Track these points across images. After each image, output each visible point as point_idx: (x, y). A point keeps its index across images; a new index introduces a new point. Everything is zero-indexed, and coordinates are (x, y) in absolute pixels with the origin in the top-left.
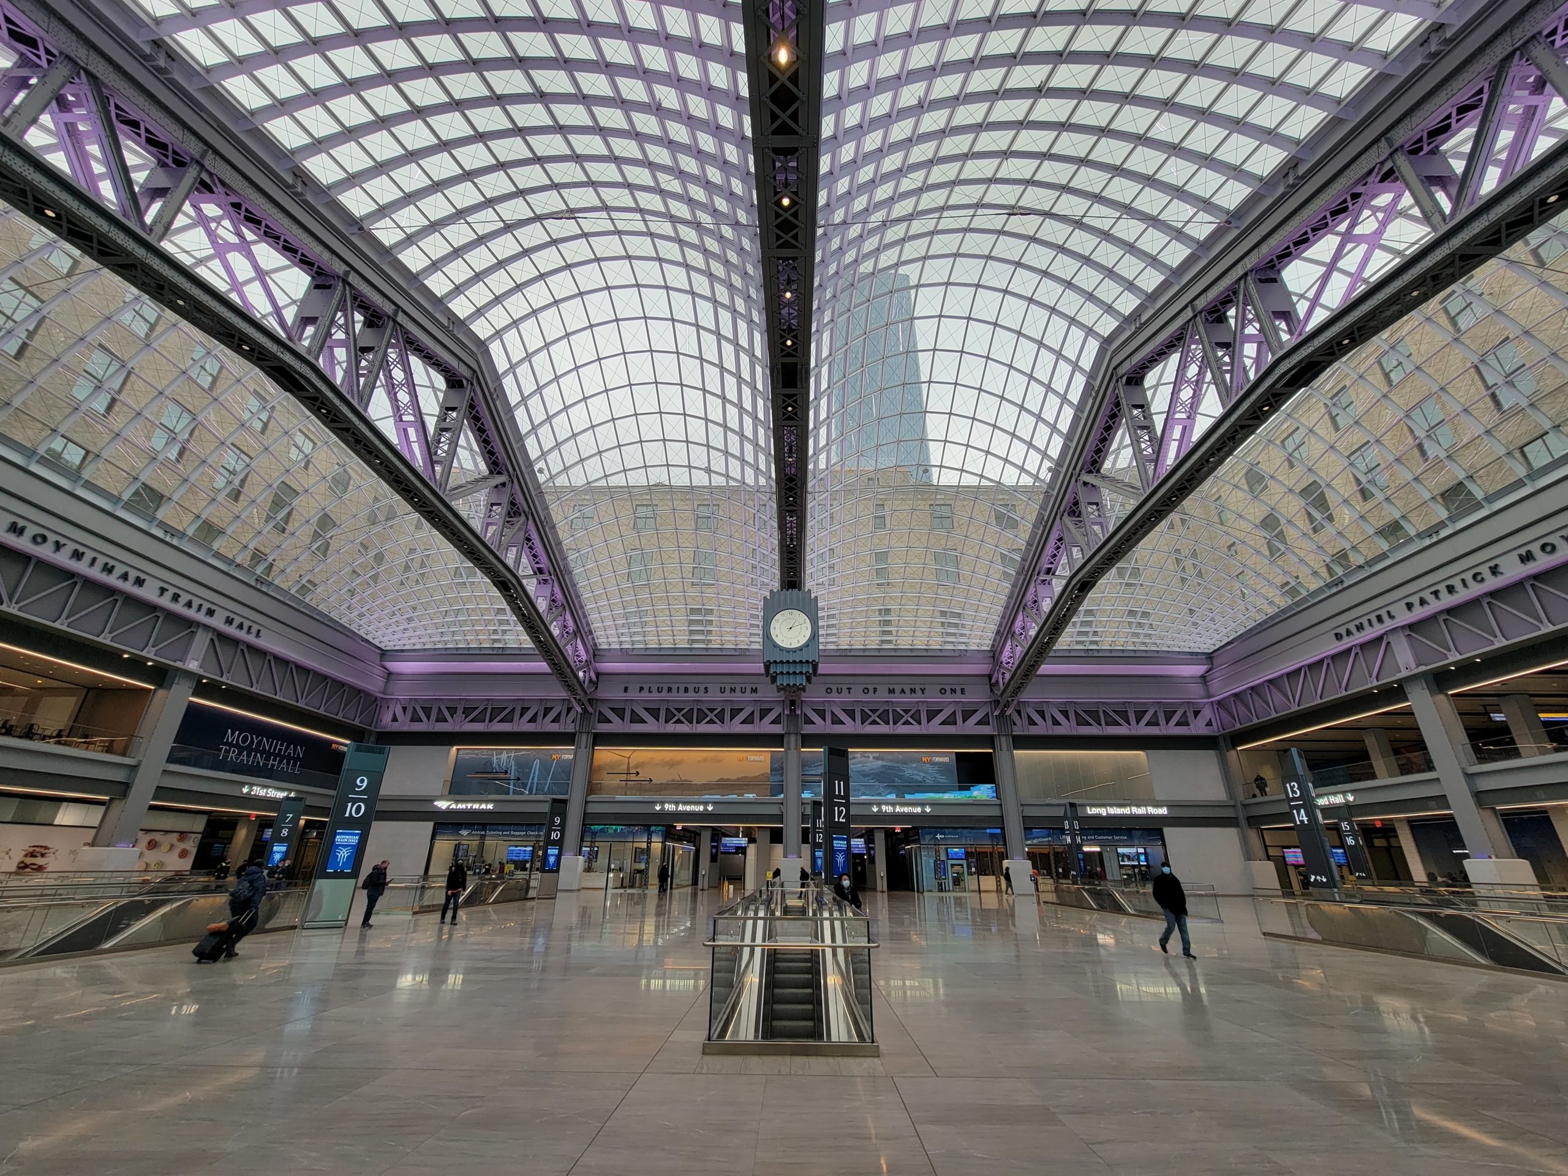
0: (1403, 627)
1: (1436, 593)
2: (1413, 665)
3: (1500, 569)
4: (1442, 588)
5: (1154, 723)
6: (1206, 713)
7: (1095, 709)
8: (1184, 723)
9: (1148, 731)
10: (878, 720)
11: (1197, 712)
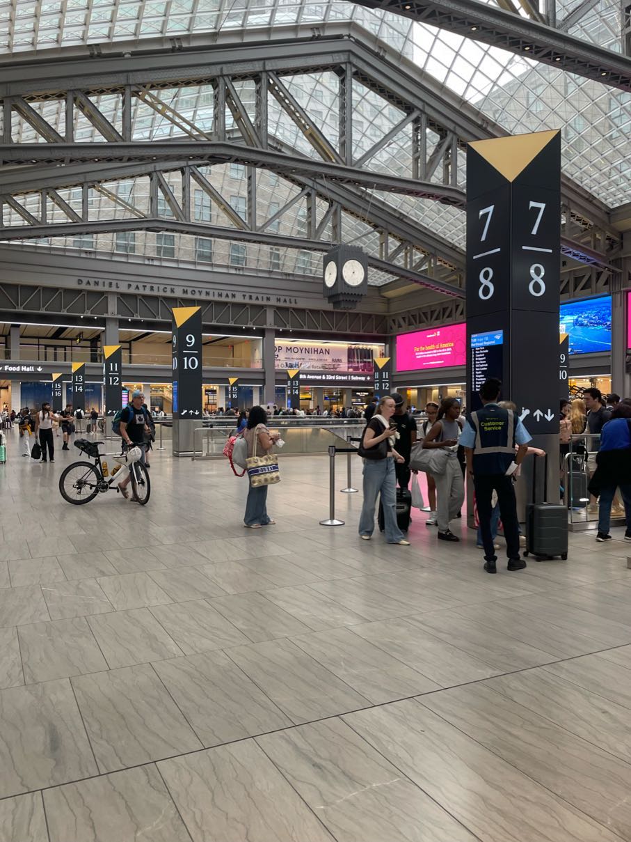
0: (118, 293)
1: (144, 287)
2: (116, 312)
3: (175, 290)
4: (148, 286)
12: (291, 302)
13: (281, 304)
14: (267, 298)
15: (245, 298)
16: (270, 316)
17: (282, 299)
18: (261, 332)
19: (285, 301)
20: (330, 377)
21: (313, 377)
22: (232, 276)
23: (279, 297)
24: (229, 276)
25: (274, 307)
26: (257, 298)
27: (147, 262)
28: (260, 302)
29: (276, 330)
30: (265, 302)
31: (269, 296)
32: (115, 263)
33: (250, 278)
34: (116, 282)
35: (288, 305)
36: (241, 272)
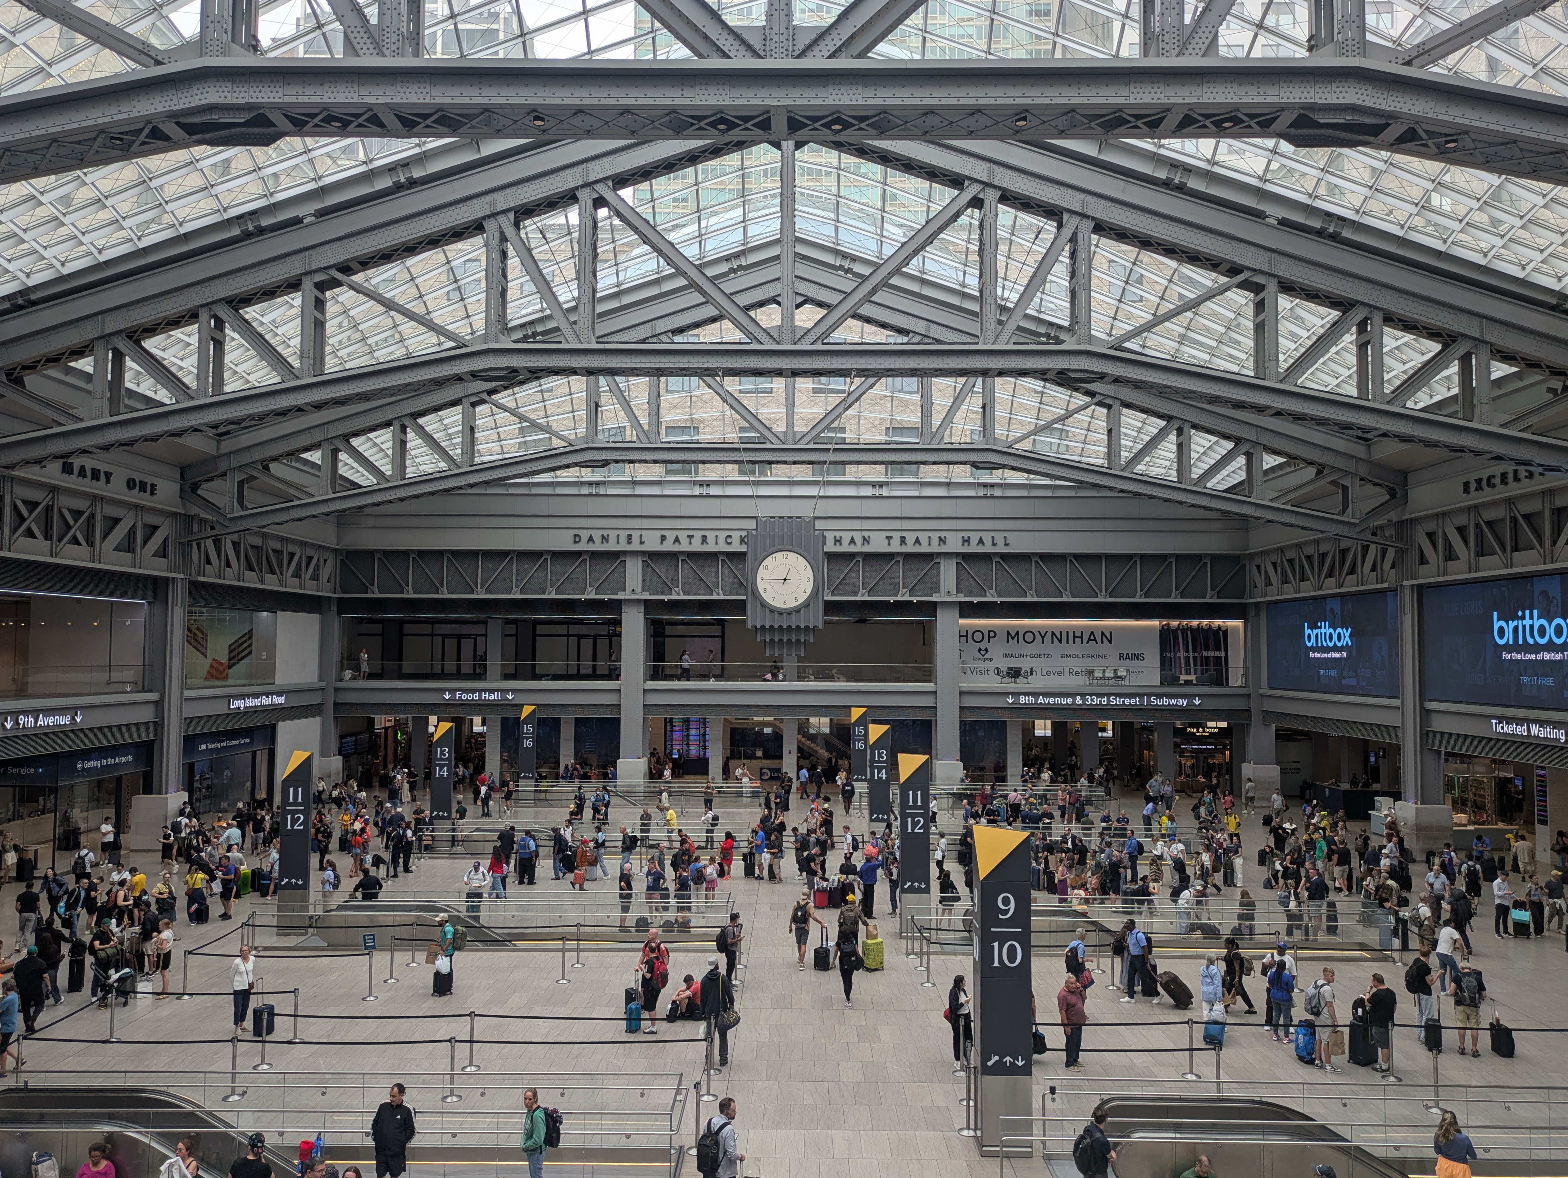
0: (643, 553)
1: (690, 537)
2: (640, 589)
4: (698, 535)
5: (297, 575)
6: (329, 563)
7: (260, 544)
8: (315, 577)
9: (292, 586)
10: (34, 527)
11: (325, 561)
12: (994, 545)
13: (974, 548)
14: (940, 538)
15: (892, 541)
16: (948, 573)
17: (975, 537)
18: (931, 608)
19: (981, 541)
20: (1096, 701)
21: (1051, 700)
22: (864, 501)
23: (966, 535)
24: (859, 501)
25: (957, 554)
26: (917, 541)
27: (697, 491)
28: (924, 548)
29: (962, 605)
30: (935, 548)
31: (943, 534)
32: (639, 499)
33: (904, 501)
34: (639, 532)
35: (988, 549)
36: (885, 492)
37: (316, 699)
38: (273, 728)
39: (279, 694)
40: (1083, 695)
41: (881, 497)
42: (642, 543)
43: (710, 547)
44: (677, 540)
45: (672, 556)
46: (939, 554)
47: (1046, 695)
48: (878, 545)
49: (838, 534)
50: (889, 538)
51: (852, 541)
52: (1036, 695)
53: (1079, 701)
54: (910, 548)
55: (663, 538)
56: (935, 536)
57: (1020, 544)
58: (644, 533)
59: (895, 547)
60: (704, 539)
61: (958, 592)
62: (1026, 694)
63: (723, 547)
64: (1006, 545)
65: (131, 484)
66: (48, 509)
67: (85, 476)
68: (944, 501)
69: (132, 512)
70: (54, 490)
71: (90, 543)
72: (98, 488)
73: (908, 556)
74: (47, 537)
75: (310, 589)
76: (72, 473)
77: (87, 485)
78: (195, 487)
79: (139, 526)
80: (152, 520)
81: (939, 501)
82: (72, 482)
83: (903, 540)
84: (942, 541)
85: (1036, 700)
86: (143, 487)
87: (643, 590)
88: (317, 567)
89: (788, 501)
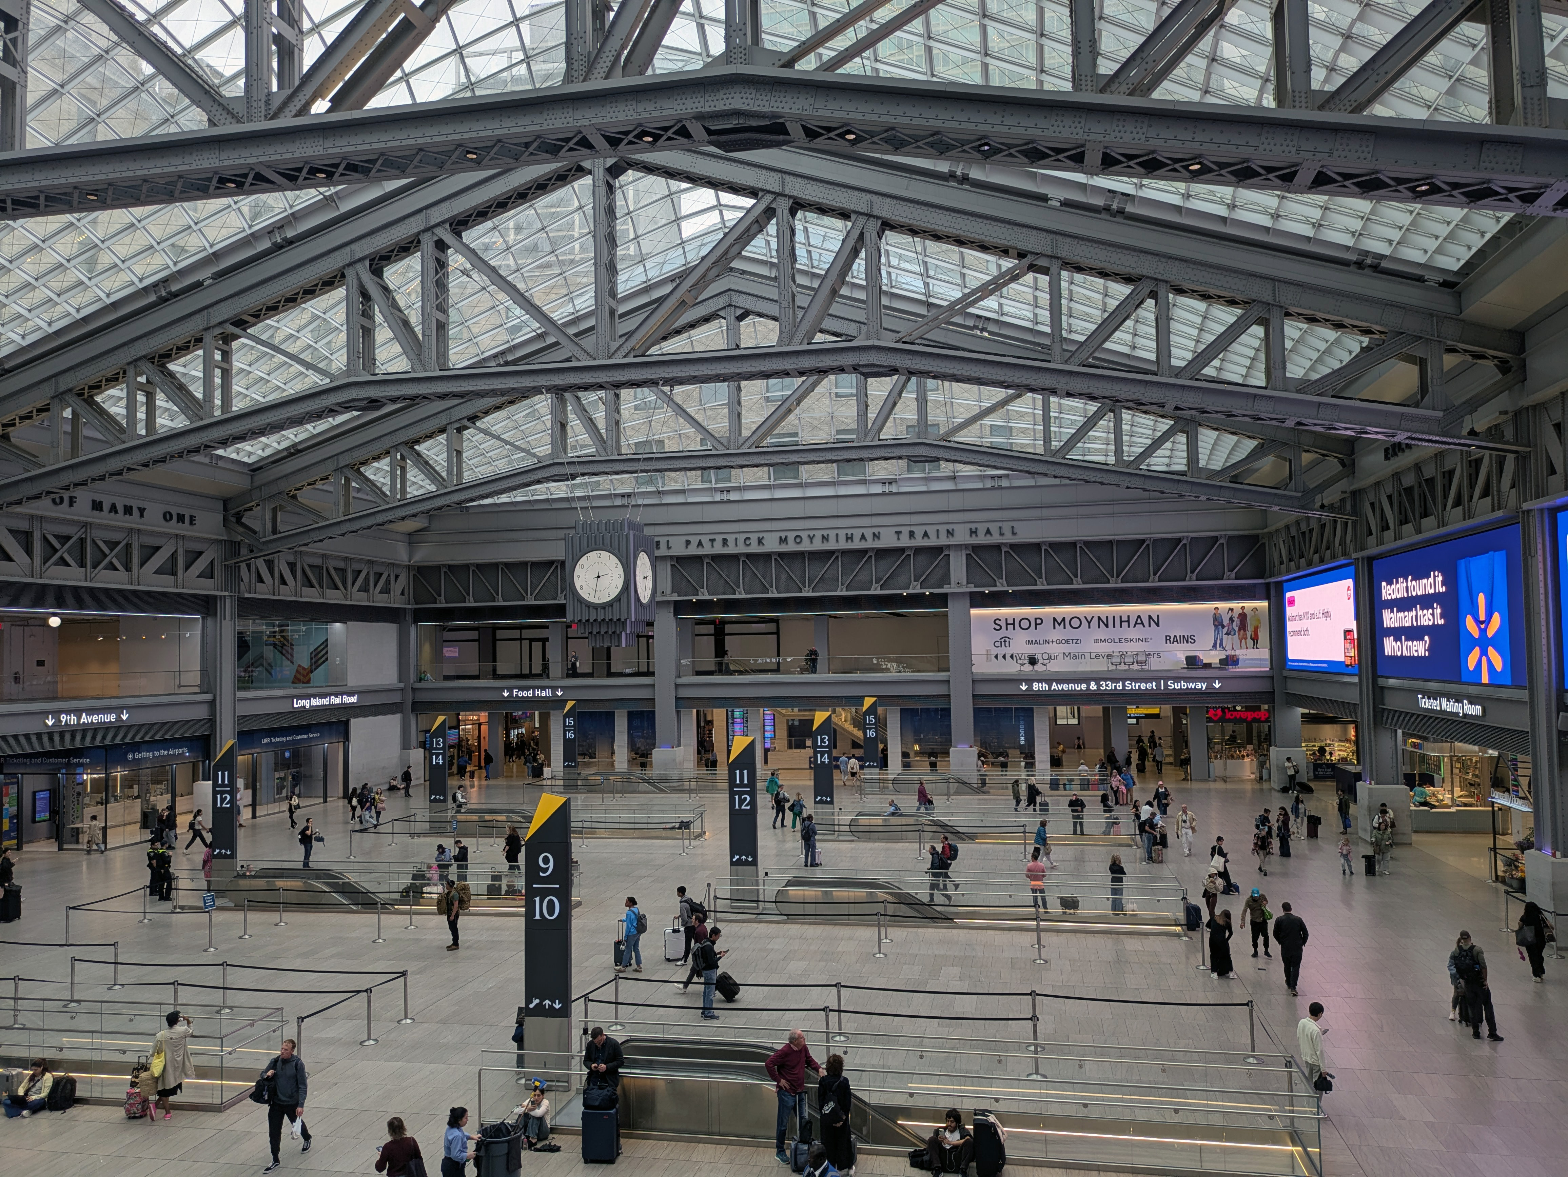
0: (671, 557)
1: (712, 541)
2: (669, 591)
3: (765, 541)
4: (719, 539)
5: (364, 589)
6: (403, 579)
7: (320, 564)
8: (386, 590)
9: (359, 599)
10: (67, 557)
11: (397, 577)
12: (1001, 534)
13: (981, 539)
14: (948, 531)
15: (901, 536)
16: (958, 566)
17: (982, 529)
18: (942, 600)
19: (988, 532)
20: (1111, 686)
21: (1065, 687)
22: (873, 499)
23: (973, 526)
24: (869, 498)
25: (966, 546)
26: (926, 535)
27: (718, 497)
28: (933, 542)
29: (971, 594)
30: (943, 541)
31: (950, 527)
32: (665, 508)
33: (912, 497)
34: (666, 539)
35: (995, 539)
36: (894, 488)
37: (396, 698)
38: (346, 724)
39: (350, 694)
40: (1097, 681)
41: (891, 493)
42: (669, 548)
43: (731, 550)
44: (700, 544)
45: (699, 559)
46: (949, 547)
47: (1060, 681)
48: (888, 540)
49: (849, 532)
50: (898, 533)
51: (863, 537)
52: (1049, 682)
53: (1093, 686)
54: (919, 542)
55: (688, 543)
56: (943, 529)
57: (1028, 533)
58: (670, 538)
59: (905, 541)
60: (725, 542)
61: (968, 583)
62: (1039, 681)
63: (742, 549)
64: (1014, 534)
65: (167, 516)
66: (82, 541)
67: (116, 512)
68: (951, 494)
69: (173, 541)
70: (85, 525)
71: (128, 569)
72: (133, 521)
73: (919, 550)
74: (82, 565)
75: (380, 600)
76: (101, 510)
77: (120, 520)
78: (239, 517)
79: (181, 552)
80: (197, 547)
81: (946, 495)
82: (104, 517)
83: (912, 534)
84: (950, 533)
85: (1050, 687)
86: (181, 518)
87: (673, 592)
88: (388, 582)
89: (801, 502)
